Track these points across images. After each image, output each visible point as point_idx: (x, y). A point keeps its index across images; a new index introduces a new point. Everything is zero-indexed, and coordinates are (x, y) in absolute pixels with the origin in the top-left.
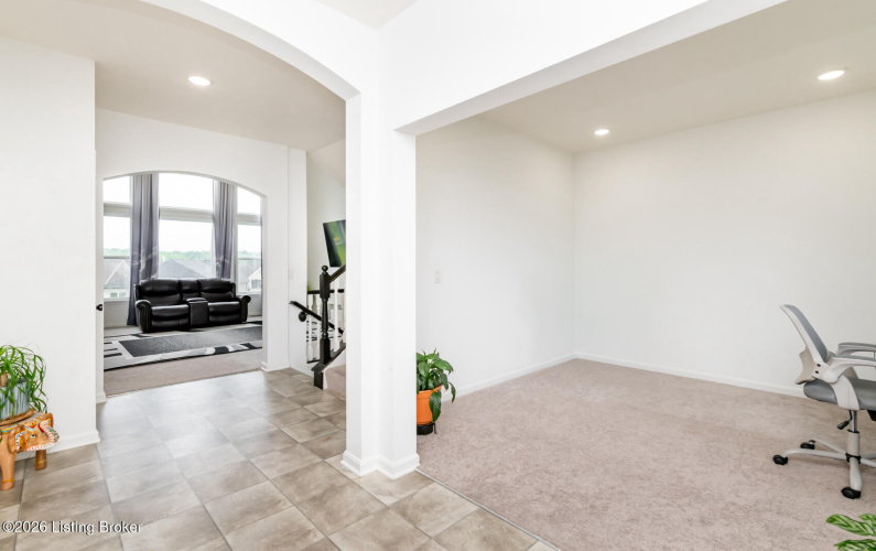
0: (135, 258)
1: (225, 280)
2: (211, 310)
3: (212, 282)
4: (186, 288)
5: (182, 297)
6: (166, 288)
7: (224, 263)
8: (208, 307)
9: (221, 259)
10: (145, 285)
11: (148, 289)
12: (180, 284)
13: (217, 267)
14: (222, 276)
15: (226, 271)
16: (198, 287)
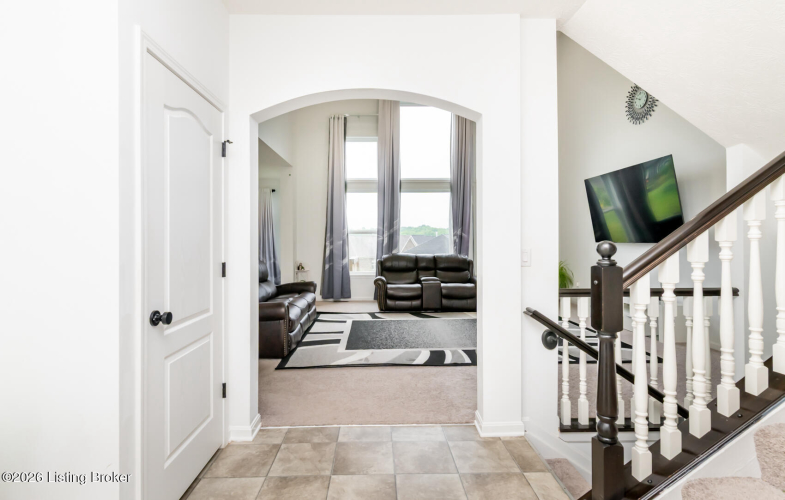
0: (380, 233)
1: (463, 256)
2: (444, 291)
3: (448, 259)
4: (423, 264)
5: (418, 275)
6: (403, 264)
7: (461, 237)
8: (441, 288)
9: (459, 232)
10: (386, 260)
11: (388, 264)
12: (417, 260)
13: (455, 242)
14: (460, 253)
15: (464, 247)
16: (434, 265)
